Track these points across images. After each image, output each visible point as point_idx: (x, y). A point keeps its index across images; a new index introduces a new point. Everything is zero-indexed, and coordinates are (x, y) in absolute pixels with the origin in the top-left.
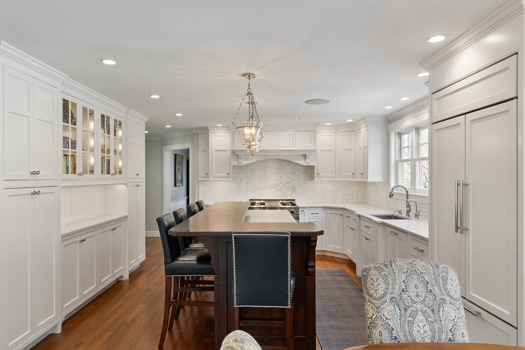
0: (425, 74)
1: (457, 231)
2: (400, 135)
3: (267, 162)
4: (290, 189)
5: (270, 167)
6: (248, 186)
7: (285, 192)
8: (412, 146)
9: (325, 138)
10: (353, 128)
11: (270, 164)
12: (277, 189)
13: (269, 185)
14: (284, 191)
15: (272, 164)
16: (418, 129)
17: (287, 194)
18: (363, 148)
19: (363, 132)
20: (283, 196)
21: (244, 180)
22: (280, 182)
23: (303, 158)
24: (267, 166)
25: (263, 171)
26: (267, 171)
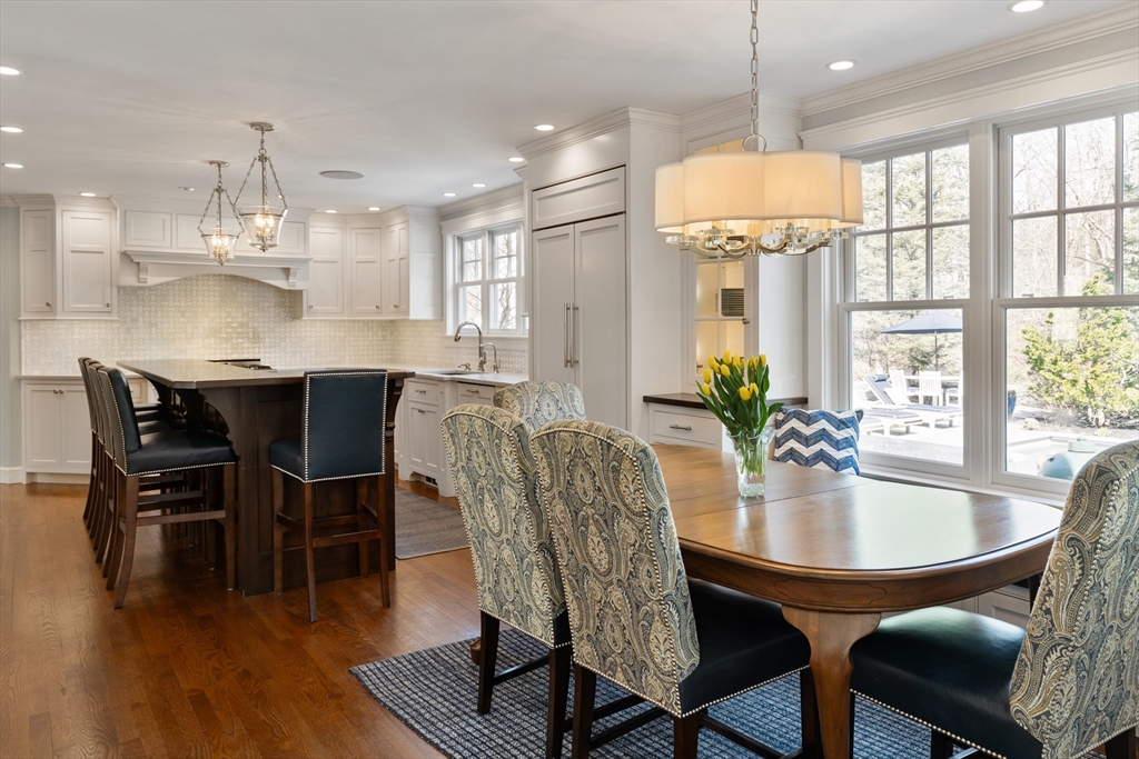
0: (518, 160)
1: (566, 366)
2: (461, 240)
3: (197, 280)
4: (248, 338)
5: (203, 291)
6: (150, 333)
7: (238, 344)
8: (483, 261)
9: (324, 238)
10: (377, 224)
11: (203, 286)
12: (221, 338)
13: (201, 331)
14: (234, 341)
15: (209, 286)
16: (492, 234)
17: (243, 348)
18: (397, 260)
19: (397, 231)
20: (232, 353)
21: (140, 319)
22: (227, 323)
23: (282, 275)
24: (197, 290)
25: (186, 301)
26: (198, 301)
